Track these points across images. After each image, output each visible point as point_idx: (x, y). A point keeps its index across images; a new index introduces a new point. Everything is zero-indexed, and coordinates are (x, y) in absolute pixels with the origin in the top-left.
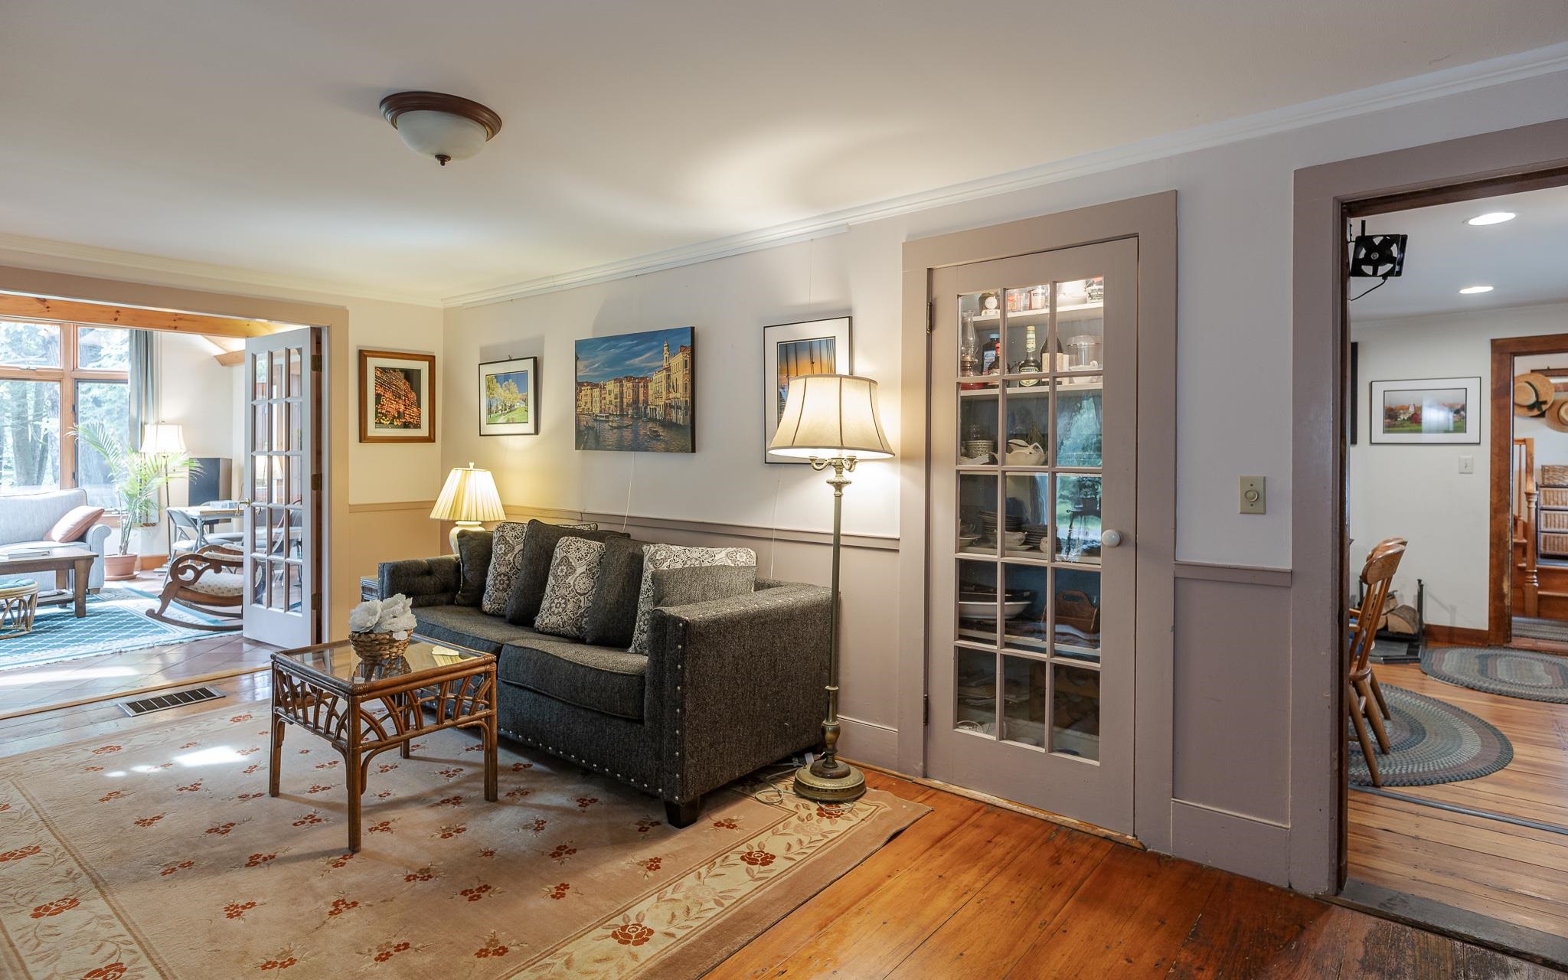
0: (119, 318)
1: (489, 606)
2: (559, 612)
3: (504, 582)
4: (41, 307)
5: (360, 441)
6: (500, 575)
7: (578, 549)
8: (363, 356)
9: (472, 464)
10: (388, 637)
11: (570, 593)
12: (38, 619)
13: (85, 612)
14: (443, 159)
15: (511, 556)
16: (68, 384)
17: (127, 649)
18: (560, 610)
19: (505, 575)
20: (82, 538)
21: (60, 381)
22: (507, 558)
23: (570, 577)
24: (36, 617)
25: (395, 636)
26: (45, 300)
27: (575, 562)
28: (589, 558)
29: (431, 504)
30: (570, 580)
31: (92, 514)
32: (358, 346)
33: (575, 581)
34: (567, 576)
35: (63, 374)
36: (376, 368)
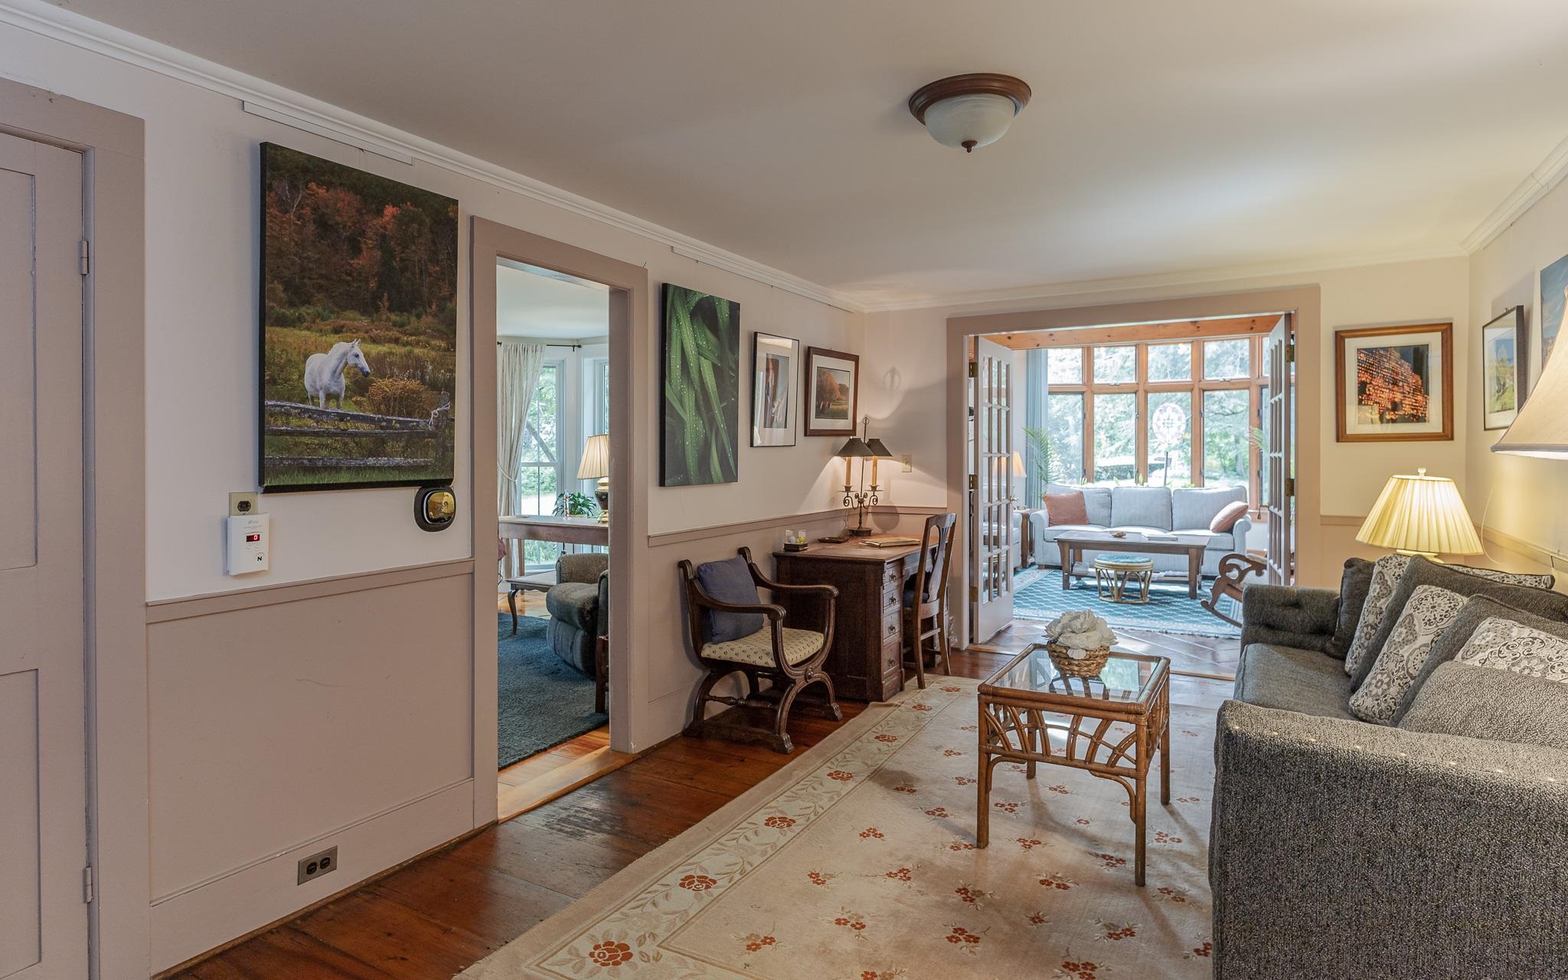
0: (1254, 326)
1: (1350, 665)
2: (1377, 695)
3: (1370, 636)
4: (1194, 328)
5: (1338, 440)
6: (1367, 626)
7: (1434, 607)
8: (1340, 338)
9: (1422, 471)
10: (1065, 651)
11: (1397, 671)
12: (1153, 593)
13: (1196, 596)
14: (968, 145)
15: (1385, 603)
16: (1255, 390)
17: (1177, 632)
18: (1380, 691)
19: (1372, 628)
20: (1230, 531)
21: (1248, 388)
22: (1378, 604)
23: (1406, 647)
24: (1150, 590)
25: (1070, 653)
26: (1196, 322)
27: (1420, 626)
28: (1441, 625)
29: (1357, 522)
30: (1405, 651)
31: (1238, 509)
32: (1334, 327)
33: (1411, 654)
34: (1405, 642)
35: (1250, 382)
36: (1358, 350)
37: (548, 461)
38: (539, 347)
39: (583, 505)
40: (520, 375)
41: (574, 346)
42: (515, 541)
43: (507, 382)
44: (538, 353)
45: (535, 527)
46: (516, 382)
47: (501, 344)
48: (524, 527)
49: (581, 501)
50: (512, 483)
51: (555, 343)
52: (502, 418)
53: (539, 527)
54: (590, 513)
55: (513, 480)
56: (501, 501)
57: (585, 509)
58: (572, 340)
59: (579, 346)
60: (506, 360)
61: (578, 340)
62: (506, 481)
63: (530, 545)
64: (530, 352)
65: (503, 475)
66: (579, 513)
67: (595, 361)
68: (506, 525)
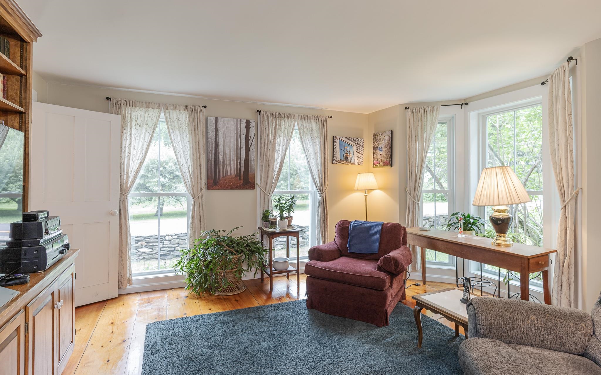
37: (439, 189)
38: (435, 108)
39: (473, 224)
40: (422, 128)
41: (462, 105)
42: (419, 249)
43: (413, 135)
44: (435, 112)
45: (434, 241)
46: (419, 133)
47: (408, 108)
48: (425, 239)
49: (472, 221)
50: (416, 204)
51: (446, 104)
52: (409, 159)
53: (438, 242)
54: (479, 231)
55: (417, 202)
56: (409, 216)
57: (474, 227)
58: (460, 100)
59: (467, 104)
60: (412, 119)
61: (465, 100)
62: (412, 202)
63: (430, 254)
64: (429, 112)
65: (410, 199)
66: (469, 230)
67: (478, 114)
68: (412, 236)
